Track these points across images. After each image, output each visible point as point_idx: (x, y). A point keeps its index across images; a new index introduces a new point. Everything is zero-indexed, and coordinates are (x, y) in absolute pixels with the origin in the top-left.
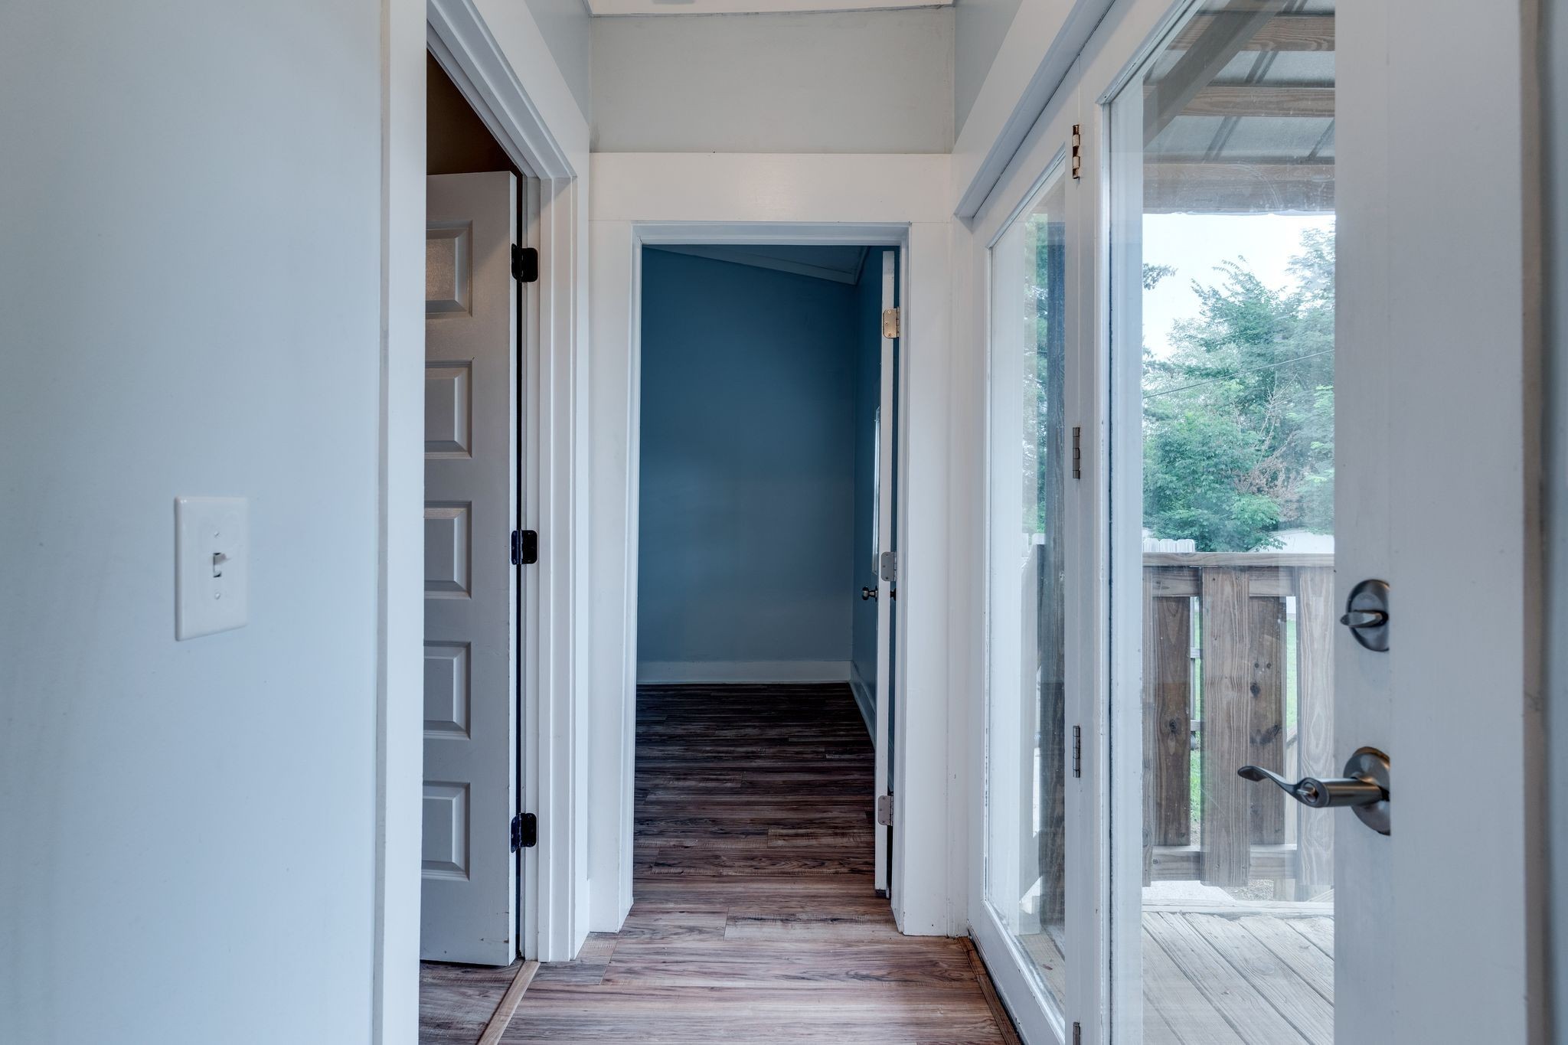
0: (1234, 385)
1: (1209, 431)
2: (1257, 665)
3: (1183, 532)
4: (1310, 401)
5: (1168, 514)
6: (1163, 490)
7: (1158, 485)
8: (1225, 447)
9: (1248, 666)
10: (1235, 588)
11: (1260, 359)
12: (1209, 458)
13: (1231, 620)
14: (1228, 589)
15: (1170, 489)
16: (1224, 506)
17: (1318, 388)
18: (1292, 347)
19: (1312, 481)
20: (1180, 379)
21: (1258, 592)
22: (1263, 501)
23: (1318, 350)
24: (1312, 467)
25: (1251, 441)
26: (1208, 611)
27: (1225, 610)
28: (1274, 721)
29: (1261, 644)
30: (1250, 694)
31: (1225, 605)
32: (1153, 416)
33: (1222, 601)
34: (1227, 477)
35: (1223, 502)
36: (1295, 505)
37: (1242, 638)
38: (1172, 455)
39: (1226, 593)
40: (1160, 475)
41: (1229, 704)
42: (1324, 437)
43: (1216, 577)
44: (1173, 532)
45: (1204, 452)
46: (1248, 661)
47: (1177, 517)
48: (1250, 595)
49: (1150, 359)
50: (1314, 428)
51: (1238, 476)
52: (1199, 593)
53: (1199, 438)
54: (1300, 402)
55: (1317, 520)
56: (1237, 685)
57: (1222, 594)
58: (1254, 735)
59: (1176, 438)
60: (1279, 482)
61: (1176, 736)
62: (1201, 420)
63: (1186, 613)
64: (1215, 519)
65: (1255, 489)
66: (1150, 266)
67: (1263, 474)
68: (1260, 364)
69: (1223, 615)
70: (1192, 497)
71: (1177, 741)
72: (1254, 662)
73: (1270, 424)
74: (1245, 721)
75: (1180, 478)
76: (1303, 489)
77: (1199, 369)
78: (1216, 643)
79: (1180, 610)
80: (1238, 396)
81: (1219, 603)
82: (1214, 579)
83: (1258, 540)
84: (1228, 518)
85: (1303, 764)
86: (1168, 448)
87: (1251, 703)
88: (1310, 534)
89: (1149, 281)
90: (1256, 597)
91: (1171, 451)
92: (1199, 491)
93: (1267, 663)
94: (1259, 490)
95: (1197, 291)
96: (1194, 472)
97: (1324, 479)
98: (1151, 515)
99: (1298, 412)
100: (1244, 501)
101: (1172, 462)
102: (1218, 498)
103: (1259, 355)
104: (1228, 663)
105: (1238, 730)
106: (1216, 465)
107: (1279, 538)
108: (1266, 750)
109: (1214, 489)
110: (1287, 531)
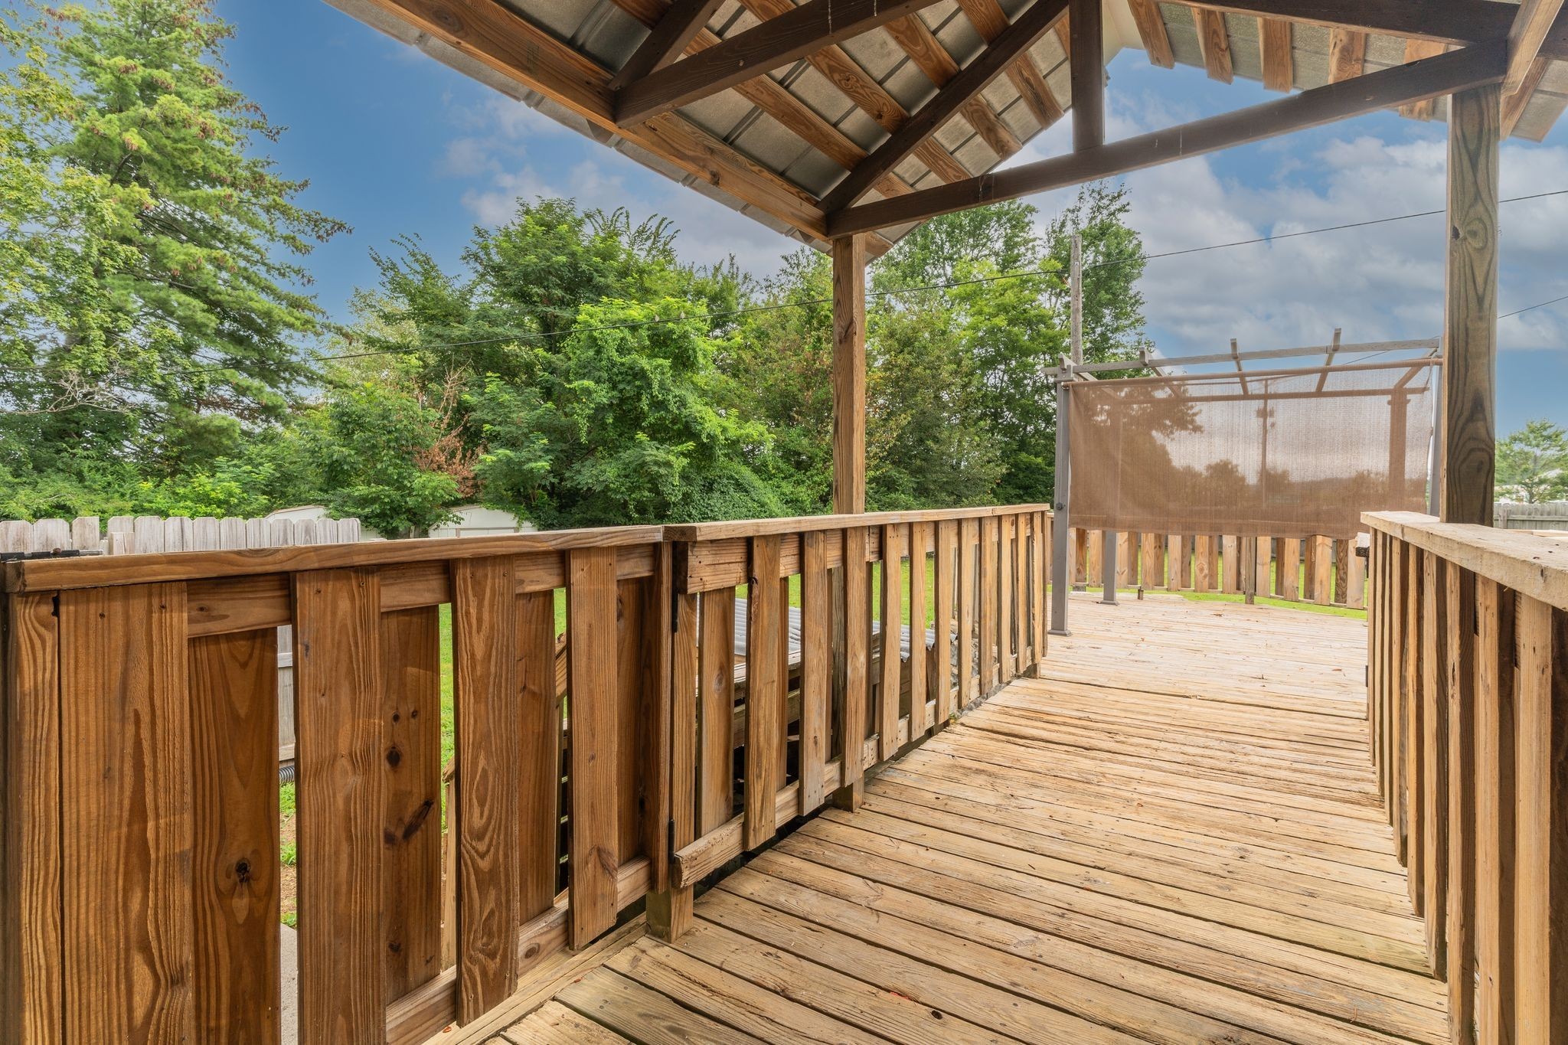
0: (413, 360)
1: (388, 404)
2: (396, 718)
3: (363, 509)
4: (482, 386)
5: (346, 491)
6: (340, 464)
7: (335, 458)
8: (405, 422)
9: (380, 726)
10: (357, 602)
11: (439, 340)
12: (389, 432)
13: (351, 657)
14: (344, 605)
15: (348, 464)
16: (406, 482)
17: (488, 374)
18: (466, 333)
19: (485, 460)
20: (359, 347)
21: (395, 603)
22: (442, 478)
23: (488, 338)
24: (485, 447)
25: (431, 418)
26: (307, 648)
27: (339, 643)
28: (423, 797)
29: (402, 684)
30: (385, 765)
31: (340, 633)
32: (331, 382)
33: (333, 628)
34: (408, 453)
35: (404, 478)
36: (471, 483)
37: (369, 685)
38: (350, 426)
39: (340, 614)
40: (336, 448)
41: (347, 800)
42: (494, 420)
43: (321, 586)
44: (352, 510)
45: (384, 426)
46: (380, 718)
47: (356, 494)
48: (383, 610)
49: (325, 320)
50: (486, 411)
51: (419, 453)
52: (291, 619)
53: (379, 410)
54: (474, 385)
55: (491, 496)
56: (361, 761)
57: (334, 613)
58: (392, 829)
59: (354, 409)
60: (457, 460)
61: (249, 886)
62: (381, 392)
63: (268, 654)
64: (396, 495)
65: (435, 466)
66: (323, 217)
67: (443, 451)
68: (438, 343)
69: (336, 651)
70: (372, 473)
71: (252, 894)
72: (392, 713)
73: (449, 404)
74: (375, 819)
75: (359, 452)
76: (477, 467)
77: (379, 340)
78: (323, 701)
79: (257, 652)
80: (418, 373)
81: (329, 631)
82: (319, 592)
83: (439, 516)
84: (409, 495)
85: (463, 850)
86: (345, 419)
87: (388, 779)
88: (484, 509)
89: (321, 233)
90: (393, 612)
91: (348, 422)
92: (379, 467)
93: (412, 710)
94: (440, 468)
95: (375, 260)
96: (374, 446)
97: (494, 459)
98: (326, 492)
99: (472, 395)
100: (424, 477)
101: (349, 435)
102: (399, 474)
103: (438, 336)
104: (346, 730)
105: (365, 836)
106: (397, 440)
107: (458, 514)
108: (411, 848)
109: (397, 464)
110: (465, 507)
